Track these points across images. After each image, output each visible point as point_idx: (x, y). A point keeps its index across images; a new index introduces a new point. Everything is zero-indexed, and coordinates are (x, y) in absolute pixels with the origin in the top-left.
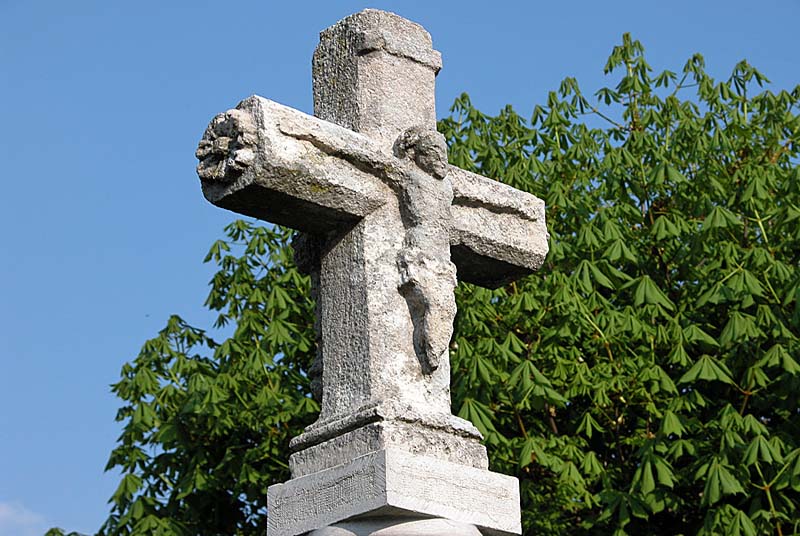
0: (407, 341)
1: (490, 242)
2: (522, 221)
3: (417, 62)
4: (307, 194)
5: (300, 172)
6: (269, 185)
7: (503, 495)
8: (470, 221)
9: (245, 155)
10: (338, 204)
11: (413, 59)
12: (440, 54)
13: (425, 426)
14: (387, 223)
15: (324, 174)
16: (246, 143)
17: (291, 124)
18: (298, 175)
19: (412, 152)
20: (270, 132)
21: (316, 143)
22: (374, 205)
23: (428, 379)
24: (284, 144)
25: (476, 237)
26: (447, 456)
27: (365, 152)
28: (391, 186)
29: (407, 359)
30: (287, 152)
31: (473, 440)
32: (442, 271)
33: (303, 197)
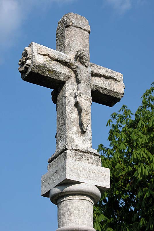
0: (77, 123)
1: (105, 89)
2: (116, 82)
3: (83, 29)
4: (47, 74)
5: (44, 66)
6: (36, 72)
7: (104, 175)
8: (98, 82)
9: (29, 62)
10: (57, 77)
11: (81, 28)
12: (90, 26)
13: (81, 151)
14: (72, 83)
15: (52, 67)
16: (29, 58)
17: (41, 50)
18: (44, 67)
19: (79, 58)
20: (35, 54)
21: (50, 57)
22: (68, 77)
23: (83, 136)
24: (39, 57)
25: (101, 87)
26: (88, 162)
27: (64, 59)
28: (73, 71)
29: (77, 129)
30: (40, 60)
31: (97, 156)
32: (87, 98)
33: (46, 75)
